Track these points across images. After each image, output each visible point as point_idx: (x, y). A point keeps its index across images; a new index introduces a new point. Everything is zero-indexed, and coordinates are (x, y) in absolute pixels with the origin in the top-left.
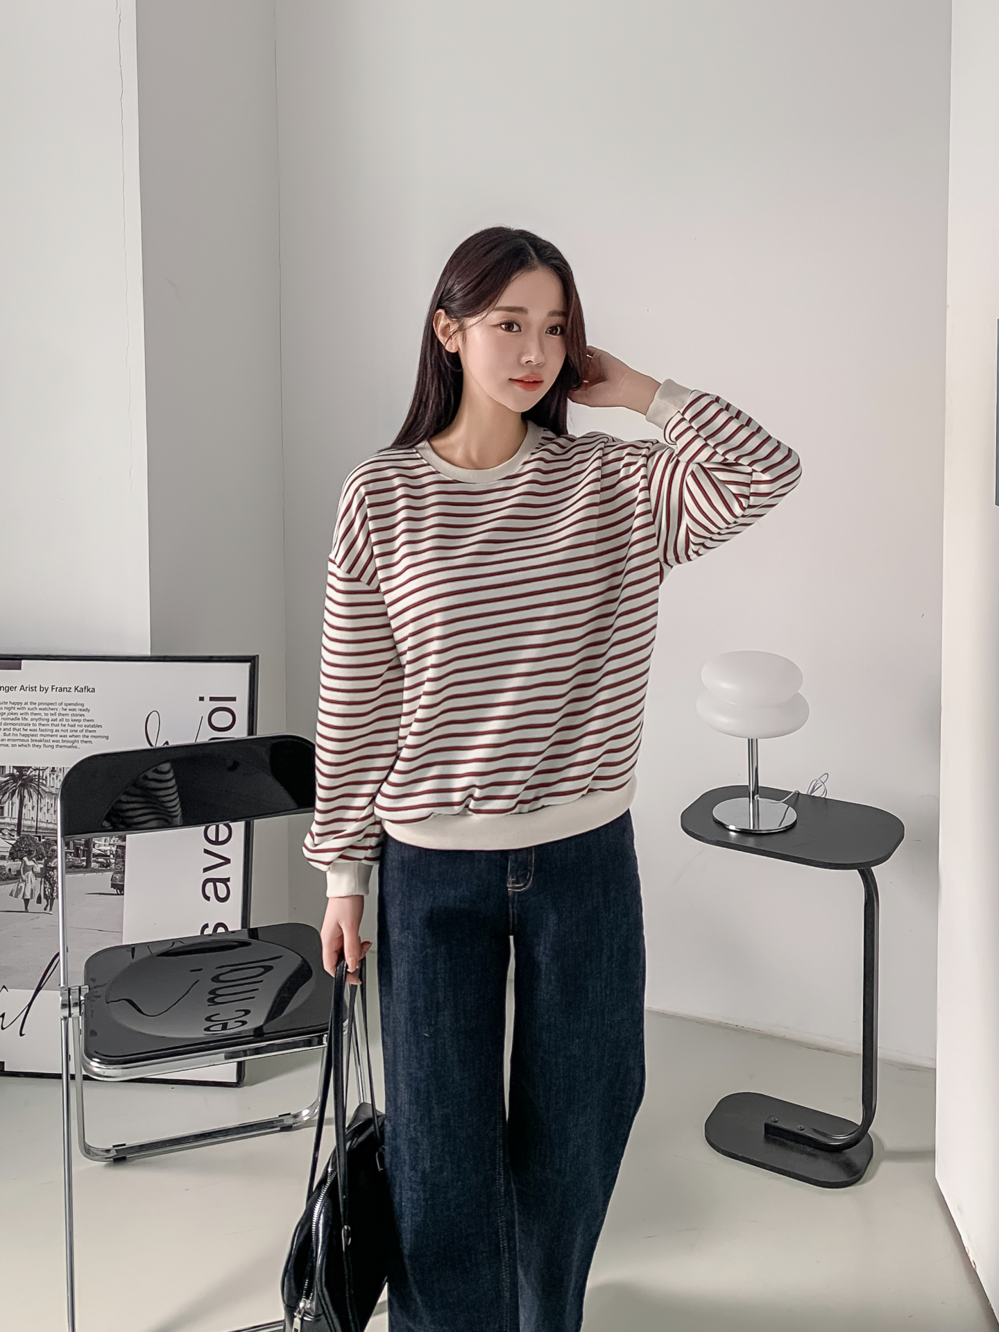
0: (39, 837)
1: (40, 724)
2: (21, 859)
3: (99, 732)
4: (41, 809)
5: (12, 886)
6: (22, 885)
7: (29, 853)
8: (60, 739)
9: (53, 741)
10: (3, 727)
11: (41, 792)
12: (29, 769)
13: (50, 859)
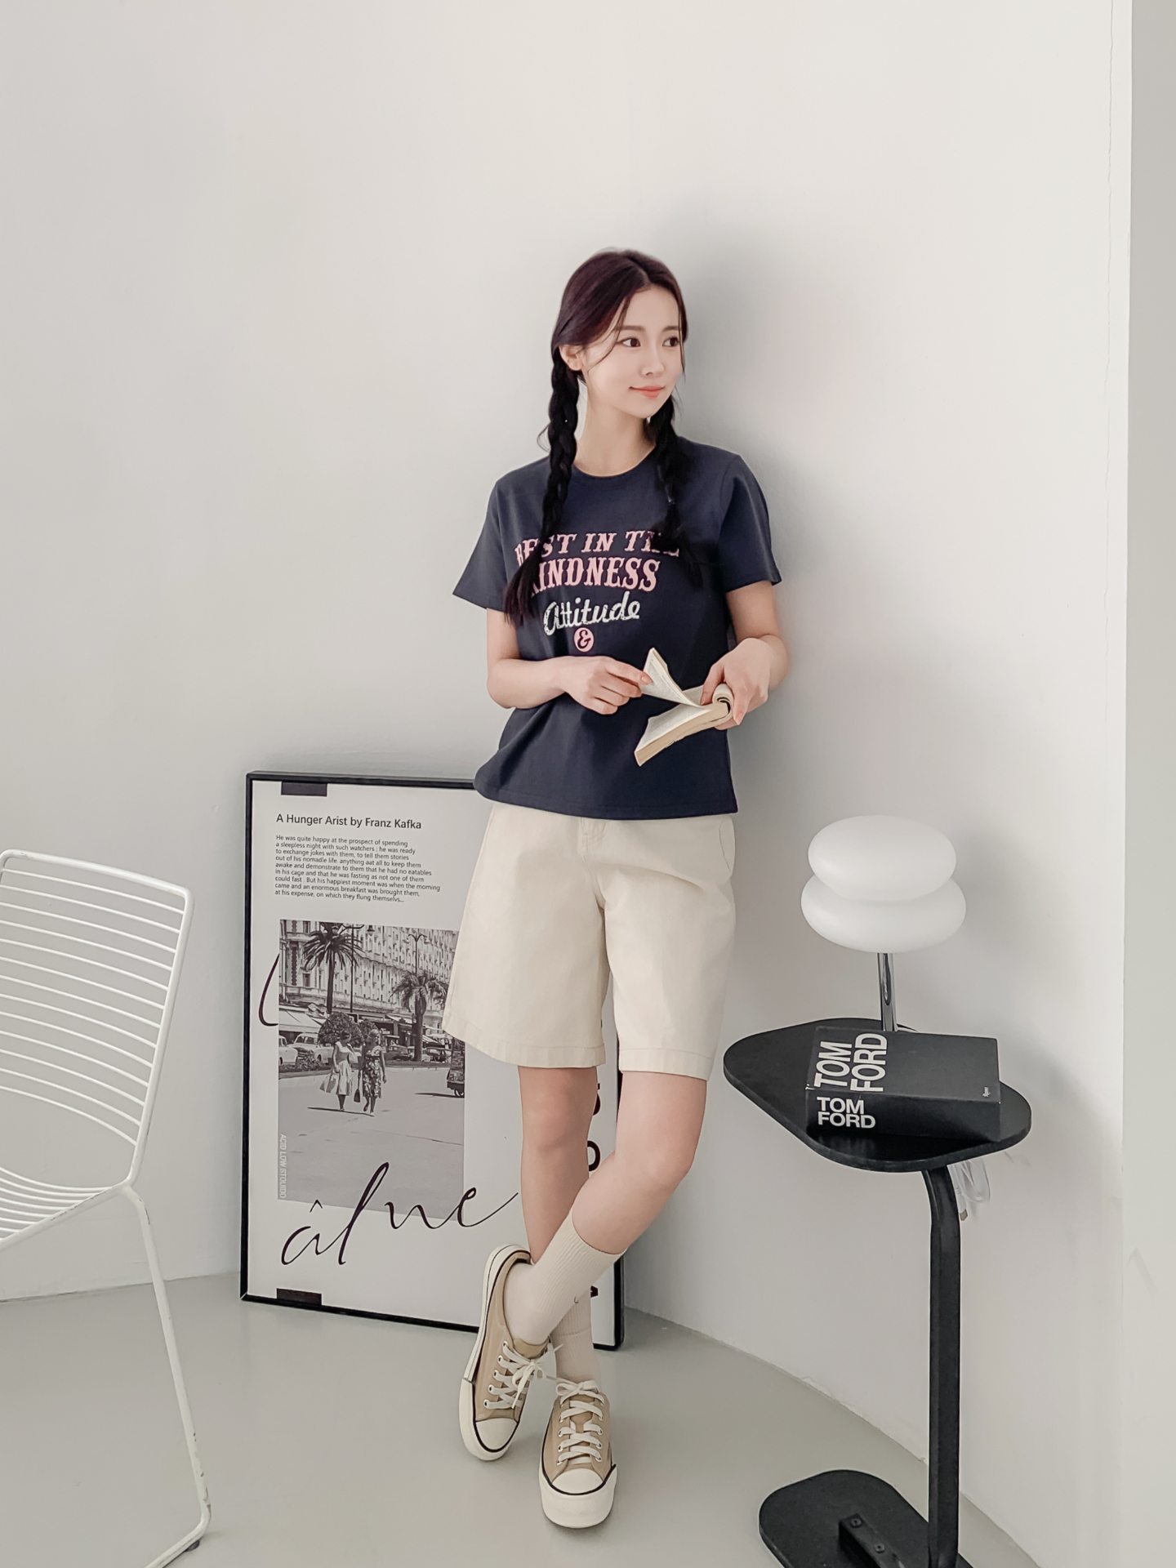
0: (355, 1016)
1: (352, 868)
2: (334, 1044)
3: (428, 881)
4: (356, 980)
5: (323, 1078)
6: (336, 1077)
7: (343, 1037)
8: (378, 888)
9: (369, 891)
10: (305, 870)
11: (355, 957)
12: (339, 927)
13: (370, 1045)
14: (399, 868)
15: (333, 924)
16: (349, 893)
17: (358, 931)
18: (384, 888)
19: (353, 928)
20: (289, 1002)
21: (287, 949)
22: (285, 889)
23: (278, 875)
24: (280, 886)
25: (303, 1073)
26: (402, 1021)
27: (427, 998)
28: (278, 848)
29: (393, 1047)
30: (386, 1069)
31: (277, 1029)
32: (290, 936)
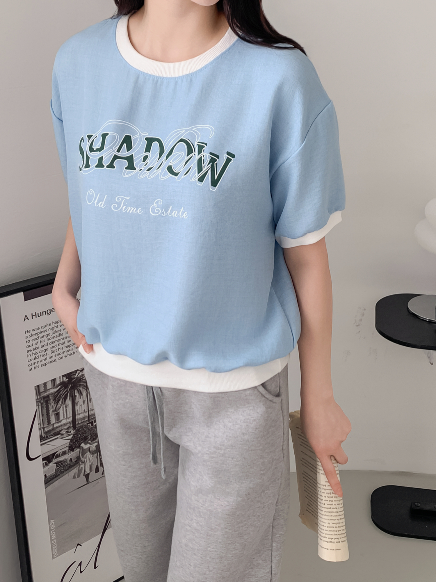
2: (79, 447)
5: (75, 471)
6: (83, 466)
7: (85, 440)
10: (49, 346)
12: (76, 373)
15: (71, 373)
20: (47, 437)
21: (42, 404)
22: (36, 365)
23: (30, 358)
24: (32, 365)
25: (61, 475)
28: (27, 340)
31: (41, 458)
32: (43, 394)
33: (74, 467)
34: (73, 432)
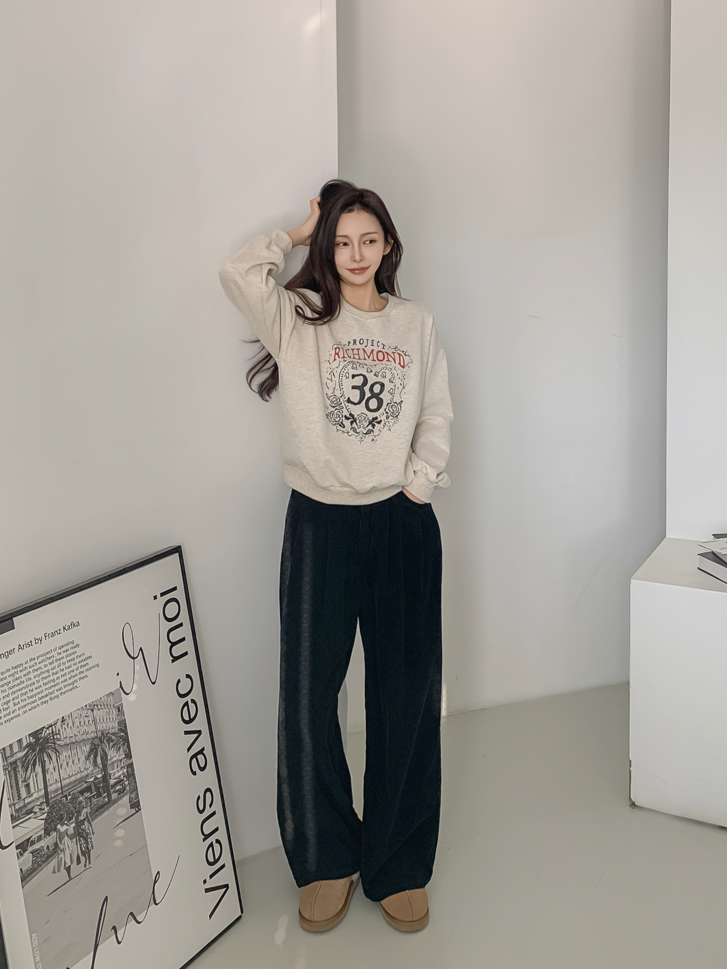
0: (66, 796)
1: (43, 679)
2: (55, 829)
3: (91, 662)
4: (61, 766)
6: (62, 855)
7: (61, 820)
8: (62, 685)
9: (57, 691)
10: (11, 697)
11: (57, 748)
12: (43, 731)
13: (79, 812)
14: (72, 663)
15: (37, 731)
16: (44, 700)
17: (55, 727)
18: (65, 684)
19: (51, 726)
20: (19, 816)
21: (9, 772)
25: (38, 870)
26: (96, 778)
27: (107, 750)
29: (94, 803)
30: (93, 823)
31: (14, 845)
32: (10, 759)
33: (53, 857)
34: (46, 809)
